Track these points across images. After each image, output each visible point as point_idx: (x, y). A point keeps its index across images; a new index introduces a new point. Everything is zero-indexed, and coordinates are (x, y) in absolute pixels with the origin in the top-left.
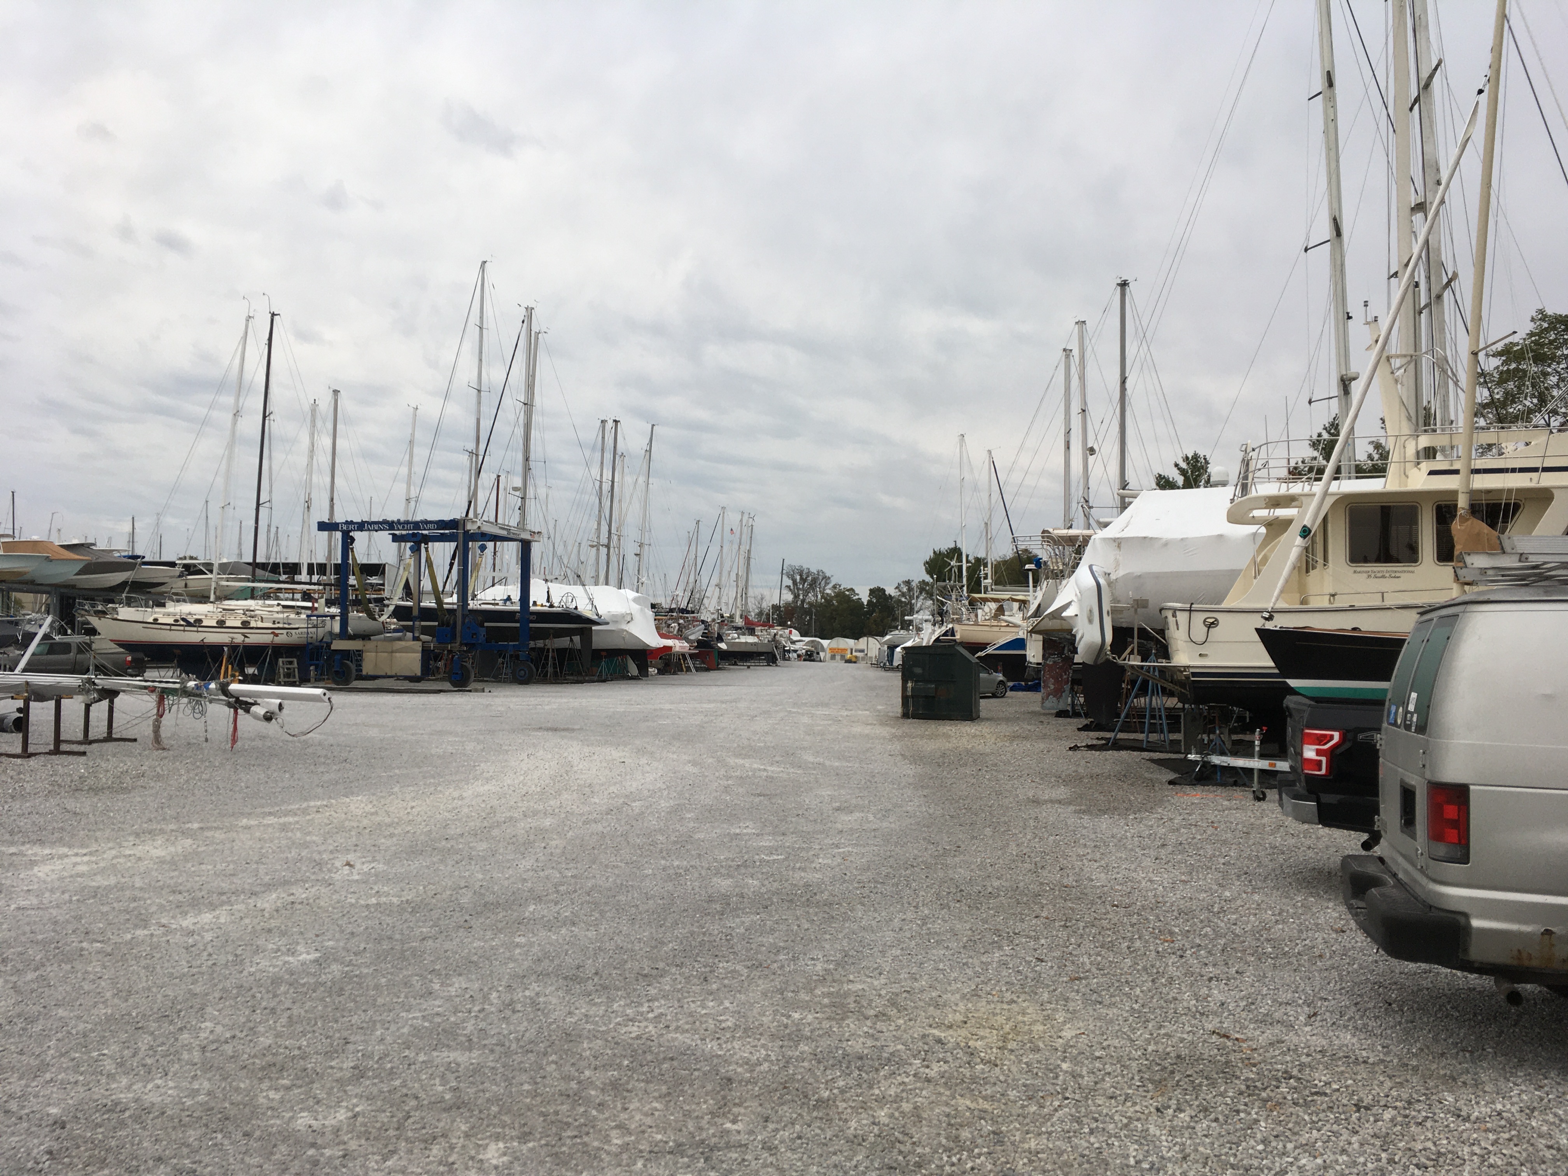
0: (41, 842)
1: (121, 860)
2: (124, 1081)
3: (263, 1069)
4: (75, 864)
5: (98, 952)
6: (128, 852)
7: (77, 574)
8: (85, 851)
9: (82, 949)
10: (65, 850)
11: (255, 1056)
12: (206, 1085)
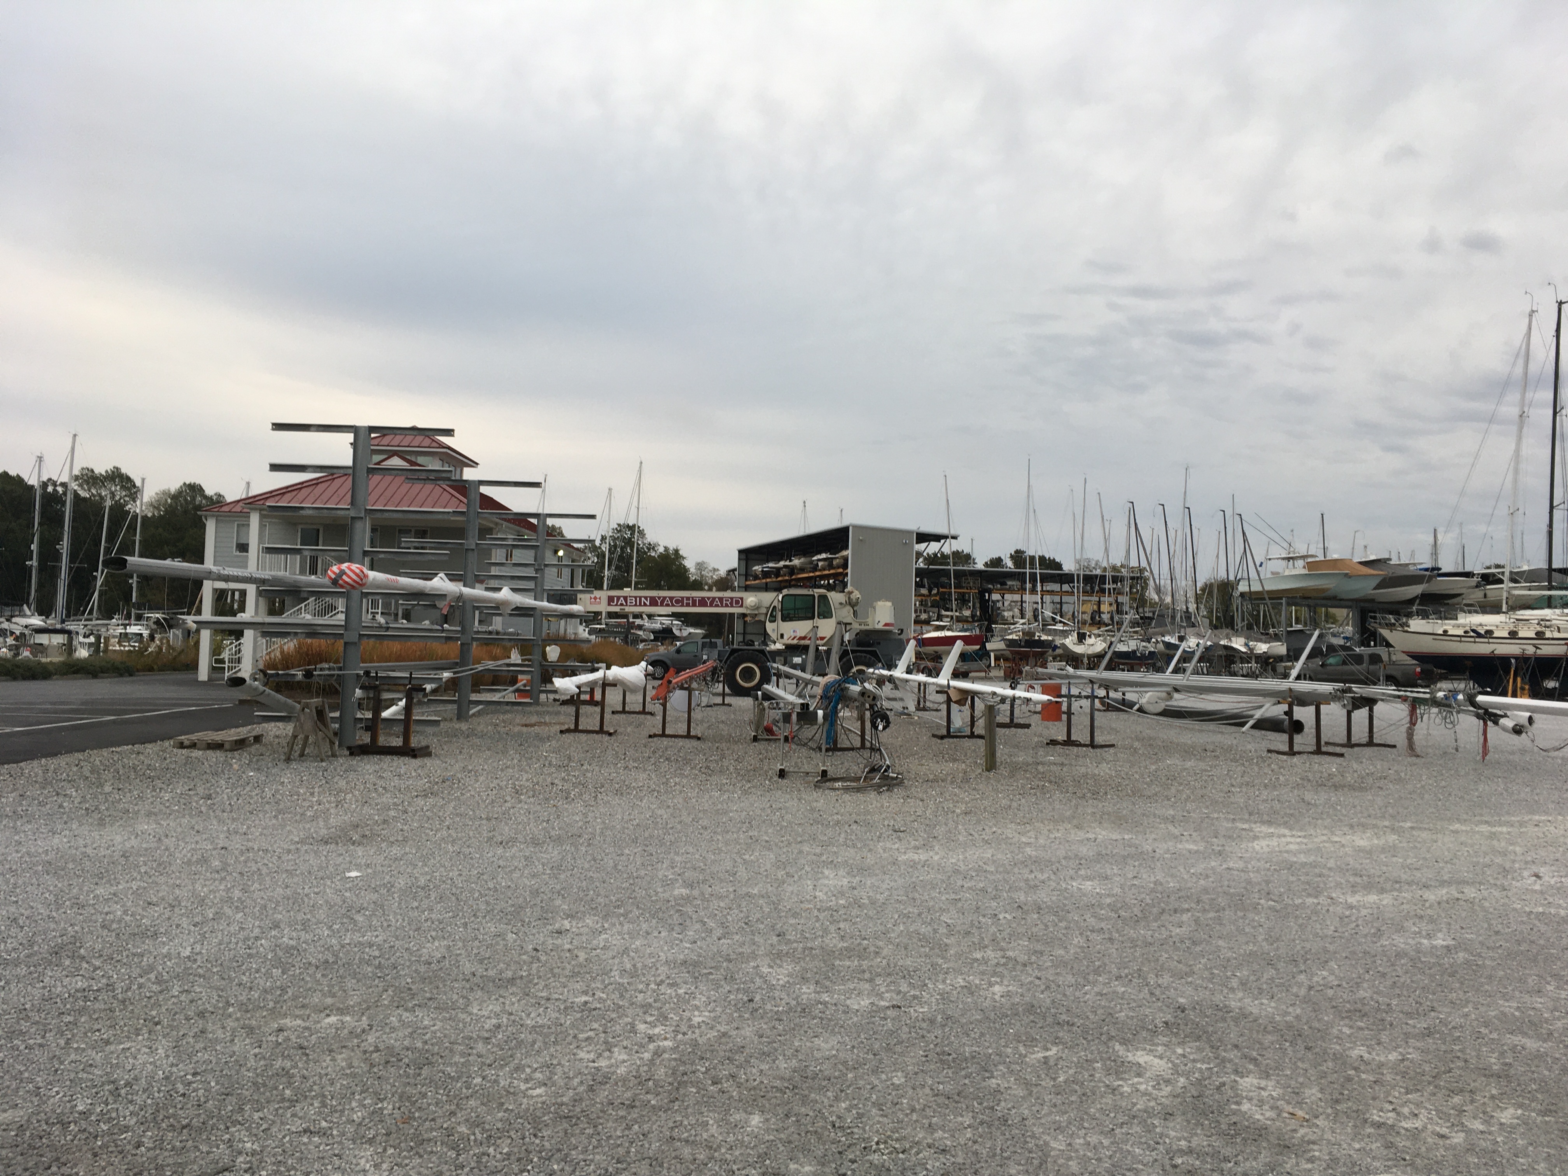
0: (1269, 823)
1: (1327, 845)
2: (1240, 995)
3: (1349, 1011)
4: (1288, 843)
5: (1270, 908)
6: (1336, 839)
7: (1375, 589)
8: (1303, 834)
9: (1258, 904)
10: (1287, 832)
11: (1349, 1002)
12: (1299, 1011)
